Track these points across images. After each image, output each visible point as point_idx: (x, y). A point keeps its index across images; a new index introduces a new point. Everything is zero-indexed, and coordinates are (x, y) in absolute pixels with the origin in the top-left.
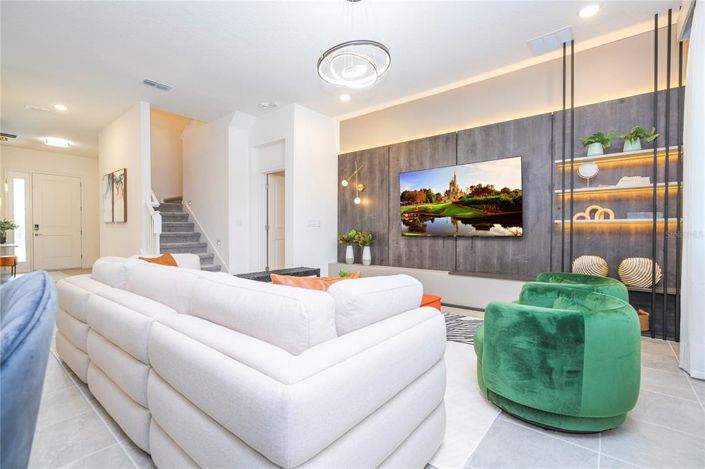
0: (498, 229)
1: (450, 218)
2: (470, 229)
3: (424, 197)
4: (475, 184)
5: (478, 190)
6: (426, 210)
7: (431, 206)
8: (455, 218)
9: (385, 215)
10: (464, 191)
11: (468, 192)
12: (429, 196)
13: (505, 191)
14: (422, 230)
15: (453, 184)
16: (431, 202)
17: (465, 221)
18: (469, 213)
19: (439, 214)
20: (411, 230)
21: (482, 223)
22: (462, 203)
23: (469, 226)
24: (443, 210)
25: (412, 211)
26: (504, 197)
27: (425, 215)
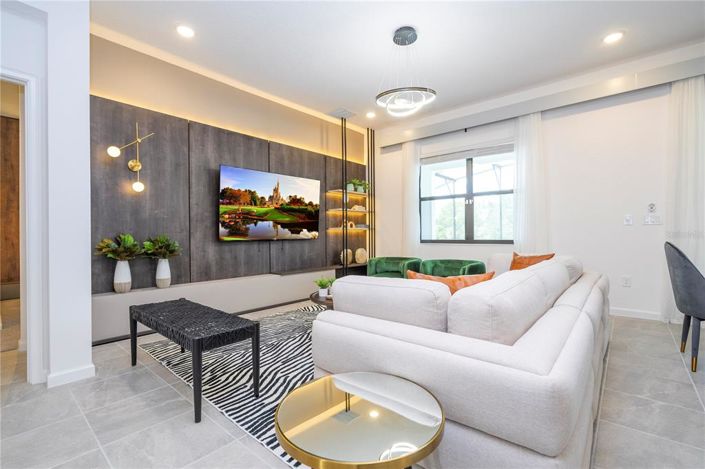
0: (305, 234)
1: (271, 223)
2: (286, 233)
3: (248, 198)
4: (293, 195)
5: (295, 201)
6: (249, 213)
7: (255, 209)
8: (276, 223)
10: (285, 199)
11: (288, 201)
12: (253, 199)
13: (311, 204)
15: (276, 190)
16: (255, 205)
17: (284, 225)
18: (287, 219)
19: (262, 217)
20: (231, 234)
22: (282, 209)
23: (287, 230)
24: (266, 214)
25: (234, 212)
26: (309, 208)
27: (249, 218)
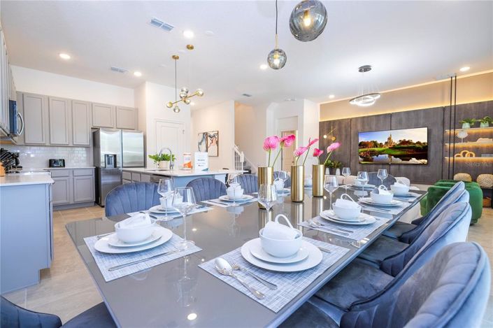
0: (414, 160)
1: (387, 155)
2: (399, 160)
3: (373, 144)
5: (404, 142)
6: (373, 151)
7: (376, 149)
8: (390, 155)
9: (348, 152)
10: (396, 142)
11: (399, 143)
12: (375, 144)
13: (418, 143)
14: (371, 160)
15: (389, 139)
16: (377, 147)
17: (396, 156)
18: (398, 153)
19: (381, 153)
20: (364, 161)
21: (405, 157)
22: (394, 148)
23: (398, 159)
24: (383, 151)
25: (366, 151)
26: (417, 146)
27: (373, 153)
